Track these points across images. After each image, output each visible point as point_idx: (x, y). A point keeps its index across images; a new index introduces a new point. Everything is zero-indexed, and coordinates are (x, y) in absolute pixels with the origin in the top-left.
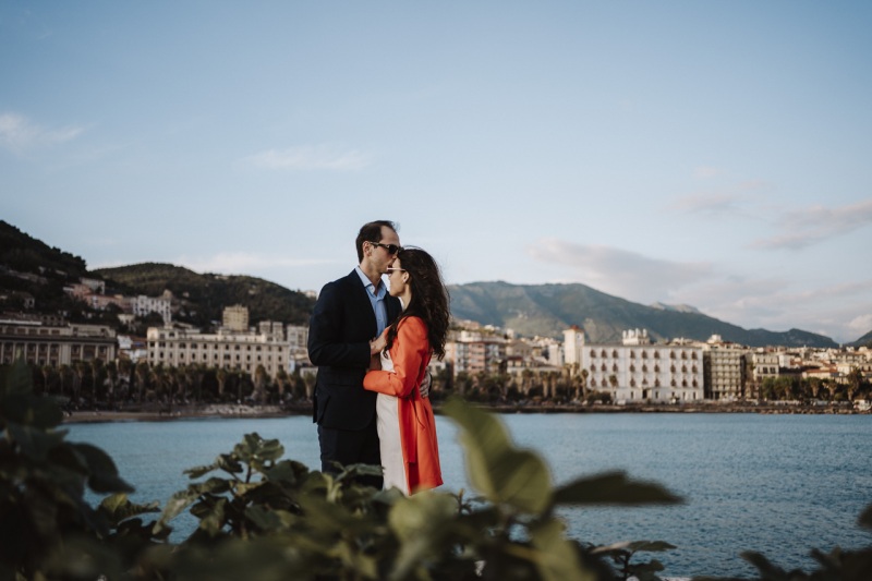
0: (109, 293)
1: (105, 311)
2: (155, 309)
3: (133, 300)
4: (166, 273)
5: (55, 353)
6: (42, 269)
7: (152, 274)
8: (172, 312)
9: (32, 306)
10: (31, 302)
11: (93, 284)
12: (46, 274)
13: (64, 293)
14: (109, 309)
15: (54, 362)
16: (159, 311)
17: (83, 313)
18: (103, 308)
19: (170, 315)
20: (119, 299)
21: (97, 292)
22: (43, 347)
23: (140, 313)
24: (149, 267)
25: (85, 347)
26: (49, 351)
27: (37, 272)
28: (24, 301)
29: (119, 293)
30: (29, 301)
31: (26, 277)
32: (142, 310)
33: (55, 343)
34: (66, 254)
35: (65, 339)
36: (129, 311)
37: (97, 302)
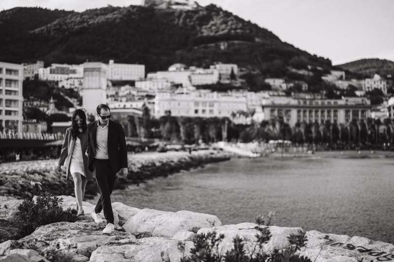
0: (347, 79)
1: (347, 90)
2: (376, 87)
3: (362, 82)
4: (374, 64)
5: (335, 116)
6: (310, 67)
7: (366, 65)
8: (387, 88)
9: (307, 89)
10: (306, 87)
11: (337, 74)
12: (312, 70)
13: (322, 80)
14: (349, 88)
15: (335, 121)
16: (379, 88)
17: (335, 91)
18: (345, 88)
19: (386, 90)
20: (354, 82)
21: (341, 78)
22: (329, 112)
23: (367, 90)
24: (364, 61)
25: (353, 111)
26: (332, 114)
27: (307, 69)
28: (302, 87)
29: (353, 78)
30: (305, 86)
31: (301, 72)
32: (368, 88)
33: (336, 109)
34: (320, 58)
35: (341, 107)
36: (361, 89)
37: (342, 84)
